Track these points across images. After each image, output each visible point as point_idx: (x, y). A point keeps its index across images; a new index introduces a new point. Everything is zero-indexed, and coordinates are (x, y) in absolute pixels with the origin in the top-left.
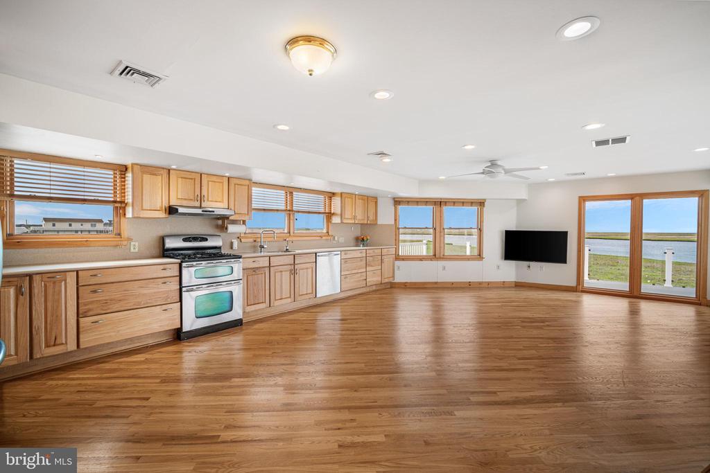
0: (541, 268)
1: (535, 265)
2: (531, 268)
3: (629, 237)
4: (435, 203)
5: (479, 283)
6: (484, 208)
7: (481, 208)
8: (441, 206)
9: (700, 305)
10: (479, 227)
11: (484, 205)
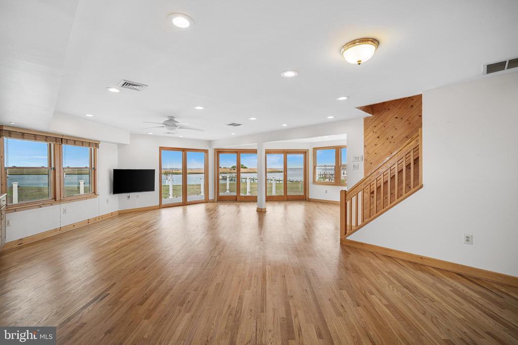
0: (138, 196)
1: (133, 195)
2: (130, 198)
3: (181, 171)
4: (56, 139)
5: (95, 219)
6: (97, 149)
7: (94, 149)
8: (62, 143)
9: (207, 202)
10: (93, 167)
11: (98, 146)
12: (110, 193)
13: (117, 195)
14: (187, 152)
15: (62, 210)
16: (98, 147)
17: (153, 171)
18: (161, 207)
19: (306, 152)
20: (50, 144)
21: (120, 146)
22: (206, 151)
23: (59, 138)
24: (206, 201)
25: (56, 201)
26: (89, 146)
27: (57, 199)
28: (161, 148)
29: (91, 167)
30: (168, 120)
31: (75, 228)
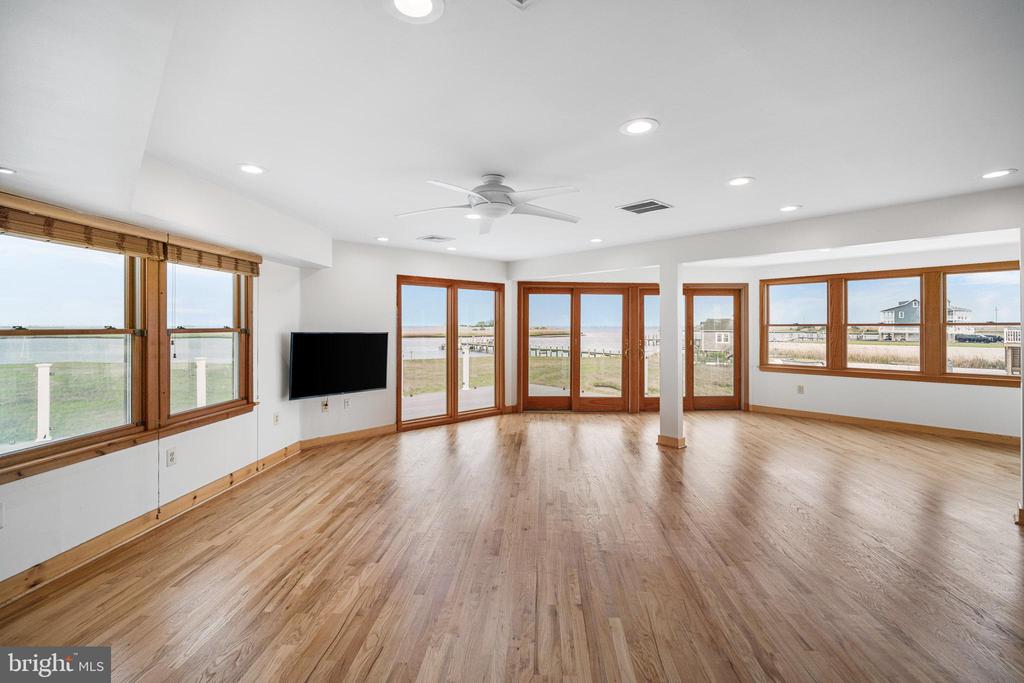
0: (346, 402)
1: (336, 400)
2: (329, 407)
4: (149, 245)
5: (248, 470)
6: (255, 279)
7: (247, 277)
8: (166, 258)
9: (501, 414)
10: (243, 326)
11: (258, 269)
12: (283, 395)
13: (298, 403)
14: (459, 290)
15: (163, 456)
16: (258, 273)
17: (384, 337)
18: (401, 427)
19: (740, 290)
20: (132, 260)
21: (308, 270)
22: (499, 288)
23: (158, 242)
24: (500, 410)
25: (146, 430)
26: (236, 269)
27: (151, 425)
28: (402, 280)
29: (239, 327)
30: (482, 184)
31: (199, 503)
